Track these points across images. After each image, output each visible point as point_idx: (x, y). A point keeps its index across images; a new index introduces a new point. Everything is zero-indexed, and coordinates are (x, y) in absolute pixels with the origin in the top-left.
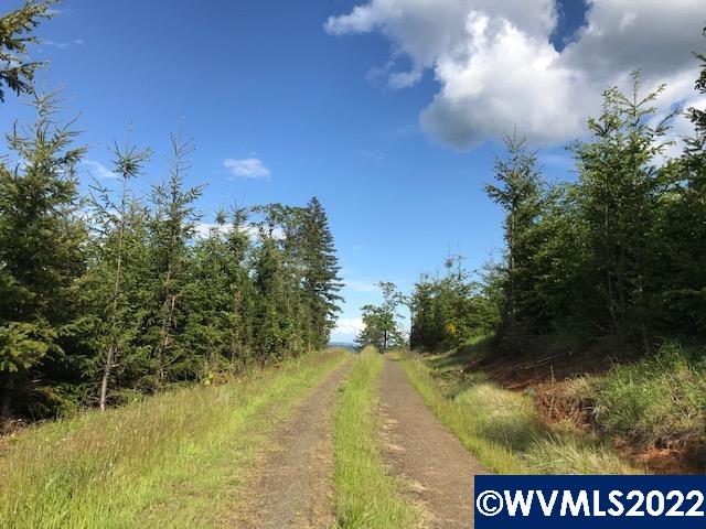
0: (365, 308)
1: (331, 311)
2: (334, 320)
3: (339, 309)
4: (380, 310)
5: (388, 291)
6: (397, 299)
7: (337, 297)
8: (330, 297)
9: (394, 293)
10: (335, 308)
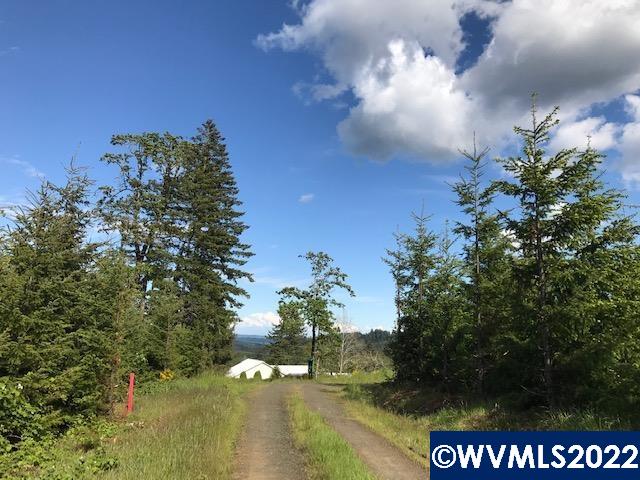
0: (283, 292)
1: (231, 295)
2: (234, 309)
3: (243, 292)
4: (305, 295)
5: (318, 267)
6: (332, 278)
7: (240, 274)
8: (230, 274)
9: (327, 270)
10: (237, 291)
